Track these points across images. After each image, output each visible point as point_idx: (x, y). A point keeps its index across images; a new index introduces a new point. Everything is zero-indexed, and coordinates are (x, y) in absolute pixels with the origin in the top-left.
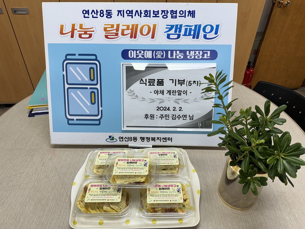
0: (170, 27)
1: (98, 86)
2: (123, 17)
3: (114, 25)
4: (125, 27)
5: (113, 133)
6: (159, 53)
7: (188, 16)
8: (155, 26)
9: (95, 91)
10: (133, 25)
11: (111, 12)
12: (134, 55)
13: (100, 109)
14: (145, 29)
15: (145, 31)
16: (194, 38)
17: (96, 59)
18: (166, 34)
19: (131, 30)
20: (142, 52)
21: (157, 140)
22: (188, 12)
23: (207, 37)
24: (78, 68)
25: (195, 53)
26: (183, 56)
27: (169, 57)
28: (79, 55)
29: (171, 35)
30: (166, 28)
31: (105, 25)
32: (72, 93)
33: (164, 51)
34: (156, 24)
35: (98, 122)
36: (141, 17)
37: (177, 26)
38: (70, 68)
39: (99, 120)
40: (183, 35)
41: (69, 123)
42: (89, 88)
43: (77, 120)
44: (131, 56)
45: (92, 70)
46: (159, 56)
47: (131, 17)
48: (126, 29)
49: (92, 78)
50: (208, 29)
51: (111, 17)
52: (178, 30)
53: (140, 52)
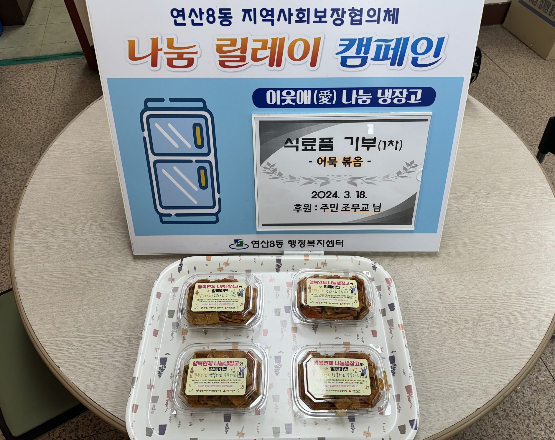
0: (347, 42)
1: (211, 158)
2: (255, 23)
3: (236, 40)
4: (259, 45)
5: (242, 235)
6: (325, 94)
7: (384, 20)
8: (317, 41)
9: (207, 166)
10: (274, 41)
11: (230, 13)
12: (276, 98)
13: (217, 196)
14: (299, 48)
15: (298, 52)
16: (392, 64)
17: (205, 109)
18: (339, 57)
19: (270, 50)
20: (293, 93)
21: (317, 244)
22: (385, 11)
23: (419, 62)
24: (171, 124)
25: (394, 93)
26: (370, 100)
27: (344, 101)
28: (171, 100)
29: (348, 60)
30: (340, 45)
31: (218, 40)
32: (164, 171)
33: (334, 91)
34: (320, 38)
35: (213, 218)
36: (290, 23)
37: (361, 40)
38: (157, 125)
39: (216, 215)
40: (372, 59)
41: (164, 220)
42: (194, 160)
43: (177, 215)
44: (271, 101)
45: (198, 128)
46: (324, 101)
47: (270, 22)
48: (260, 47)
49: (199, 143)
50: (422, 47)
51: (230, 23)
52: (363, 48)
53: (289, 93)
